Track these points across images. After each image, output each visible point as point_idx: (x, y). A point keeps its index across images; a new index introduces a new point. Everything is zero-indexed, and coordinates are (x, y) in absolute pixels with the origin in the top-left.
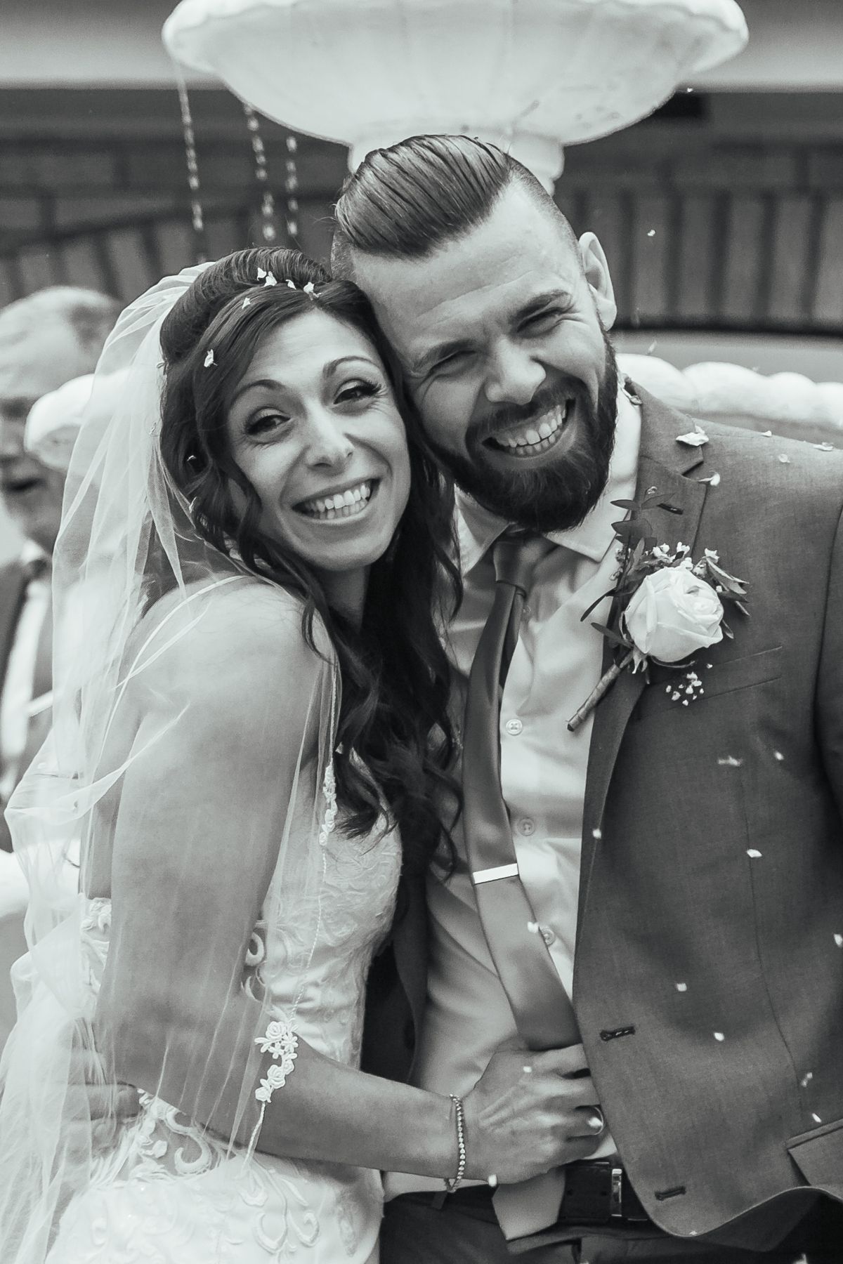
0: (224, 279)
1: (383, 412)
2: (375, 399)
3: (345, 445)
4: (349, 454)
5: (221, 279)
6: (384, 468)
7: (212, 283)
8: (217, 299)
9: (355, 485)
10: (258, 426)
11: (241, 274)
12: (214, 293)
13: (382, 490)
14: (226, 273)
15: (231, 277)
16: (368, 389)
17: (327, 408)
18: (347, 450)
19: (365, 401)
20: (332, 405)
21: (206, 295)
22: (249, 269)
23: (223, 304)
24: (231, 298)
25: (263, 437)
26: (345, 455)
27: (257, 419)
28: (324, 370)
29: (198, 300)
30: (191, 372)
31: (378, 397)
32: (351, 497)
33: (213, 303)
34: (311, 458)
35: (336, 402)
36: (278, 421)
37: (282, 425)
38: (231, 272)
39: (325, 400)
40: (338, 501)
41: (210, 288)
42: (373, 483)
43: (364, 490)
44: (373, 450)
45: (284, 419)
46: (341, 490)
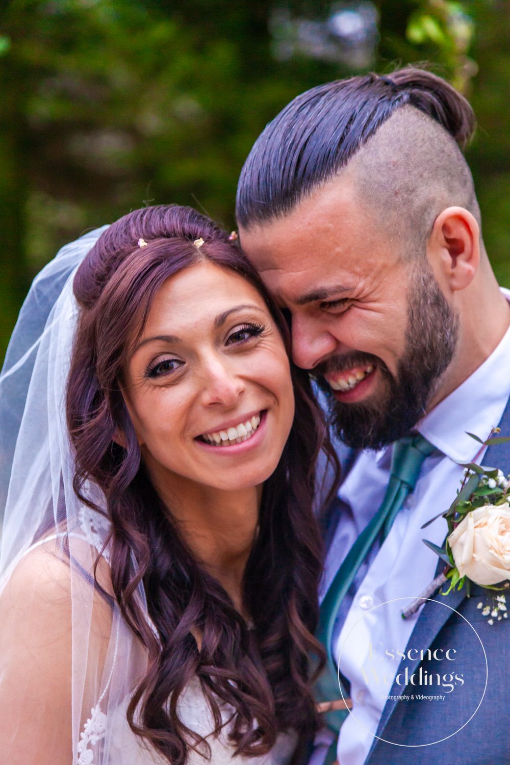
0: (124, 236)
1: (269, 350)
2: (261, 338)
3: (236, 385)
4: (240, 393)
5: (121, 236)
6: (271, 400)
7: (114, 239)
8: (118, 254)
9: (247, 418)
10: (157, 370)
11: (138, 231)
12: (114, 249)
13: (270, 418)
14: (125, 231)
15: (130, 235)
16: (254, 331)
17: (219, 350)
18: (238, 390)
19: (252, 341)
20: (223, 347)
21: (108, 251)
22: (146, 227)
23: (122, 260)
24: (130, 253)
25: (162, 380)
26: (236, 395)
27: (155, 364)
28: (216, 321)
29: (101, 256)
30: (95, 323)
31: (265, 336)
32: (244, 429)
33: (114, 258)
34: (207, 398)
35: (227, 344)
36: (175, 365)
37: (179, 370)
38: (130, 229)
39: (216, 343)
40: (232, 434)
41: (112, 244)
42: (263, 414)
43: (255, 421)
44: (261, 386)
45: (182, 363)
46: (235, 425)
